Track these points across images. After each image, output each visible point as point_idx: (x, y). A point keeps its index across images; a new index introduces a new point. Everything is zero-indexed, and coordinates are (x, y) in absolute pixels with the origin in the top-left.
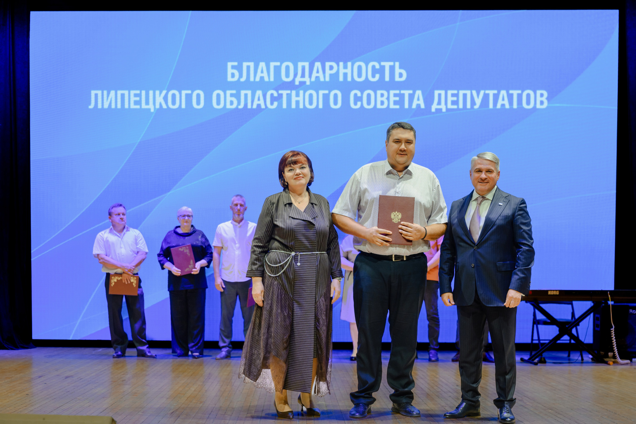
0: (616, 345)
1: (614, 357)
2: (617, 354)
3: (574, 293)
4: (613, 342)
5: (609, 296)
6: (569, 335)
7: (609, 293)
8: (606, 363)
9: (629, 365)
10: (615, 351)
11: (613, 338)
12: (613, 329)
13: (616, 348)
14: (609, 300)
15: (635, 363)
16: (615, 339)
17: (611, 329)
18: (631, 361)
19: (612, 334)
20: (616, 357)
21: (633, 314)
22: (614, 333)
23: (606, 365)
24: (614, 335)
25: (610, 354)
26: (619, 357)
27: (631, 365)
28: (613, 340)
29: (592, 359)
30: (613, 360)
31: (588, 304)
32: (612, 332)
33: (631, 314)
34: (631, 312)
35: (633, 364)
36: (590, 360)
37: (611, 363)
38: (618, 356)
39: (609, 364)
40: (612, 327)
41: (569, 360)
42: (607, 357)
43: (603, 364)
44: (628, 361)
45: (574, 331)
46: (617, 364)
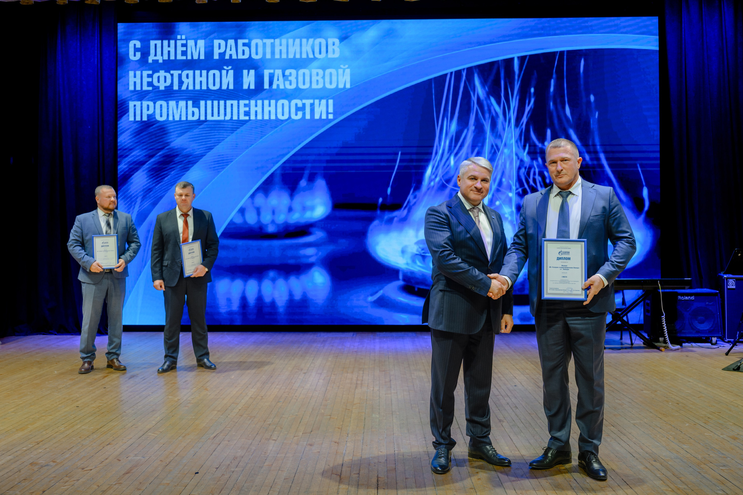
0: (667, 332)
1: (665, 342)
2: (668, 340)
3: (626, 282)
4: (664, 328)
5: (659, 285)
6: (621, 321)
7: (659, 283)
8: (658, 348)
9: (680, 350)
10: (666, 338)
11: (664, 325)
12: (664, 317)
13: (667, 334)
14: (659, 289)
15: (685, 347)
16: (666, 326)
17: (662, 317)
18: (681, 345)
19: (663, 321)
20: (668, 343)
21: (682, 300)
22: (665, 320)
23: (658, 351)
24: (665, 322)
25: (661, 339)
26: (670, 343)
27: (682, 351)
28: (664, 327)
29: (644, 344)
30: (664, 345)
31: (640, 292)
32: (662, 319)
33: (680, 300)
34: (680, 299)
35: (684, 349)
36: (642, 345)
37: (663, 349)
38: (668, 341)
39: (661, 351)
40: (663, 315)
41: (622, 344)
42: (658, 341)
43: (655, 350)
44: (678, 347)
45: (625, 318)
46: (668, 350)
